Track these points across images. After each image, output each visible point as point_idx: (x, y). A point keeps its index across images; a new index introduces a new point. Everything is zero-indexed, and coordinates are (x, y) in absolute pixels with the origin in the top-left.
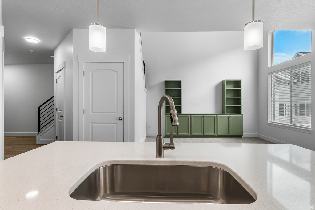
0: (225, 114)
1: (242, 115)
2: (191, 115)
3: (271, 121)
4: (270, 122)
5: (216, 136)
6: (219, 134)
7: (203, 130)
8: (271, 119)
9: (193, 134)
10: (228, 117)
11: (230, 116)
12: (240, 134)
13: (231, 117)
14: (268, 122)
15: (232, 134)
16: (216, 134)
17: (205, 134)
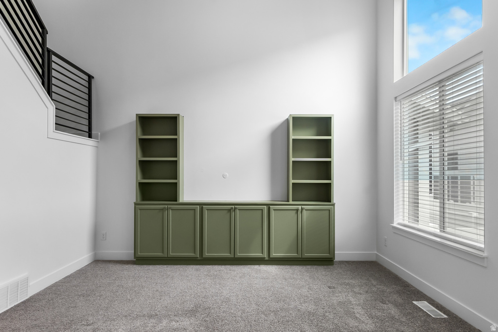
0: (291, 202)
1: (334, 205)
2: (201, 205)
3: (401, 221)
4: (399, 224)
5: (267, 259)
6: (274, 255)
7: (232, 244)
8: (401, 217)
9: (207, 254)
10: (297, 210)
11: (302, 209)
12: (326, 255)
13: (304, 212)
14: (395, 225)
15: (307, 255)
16: (266, 256)
17: (239, 254)
